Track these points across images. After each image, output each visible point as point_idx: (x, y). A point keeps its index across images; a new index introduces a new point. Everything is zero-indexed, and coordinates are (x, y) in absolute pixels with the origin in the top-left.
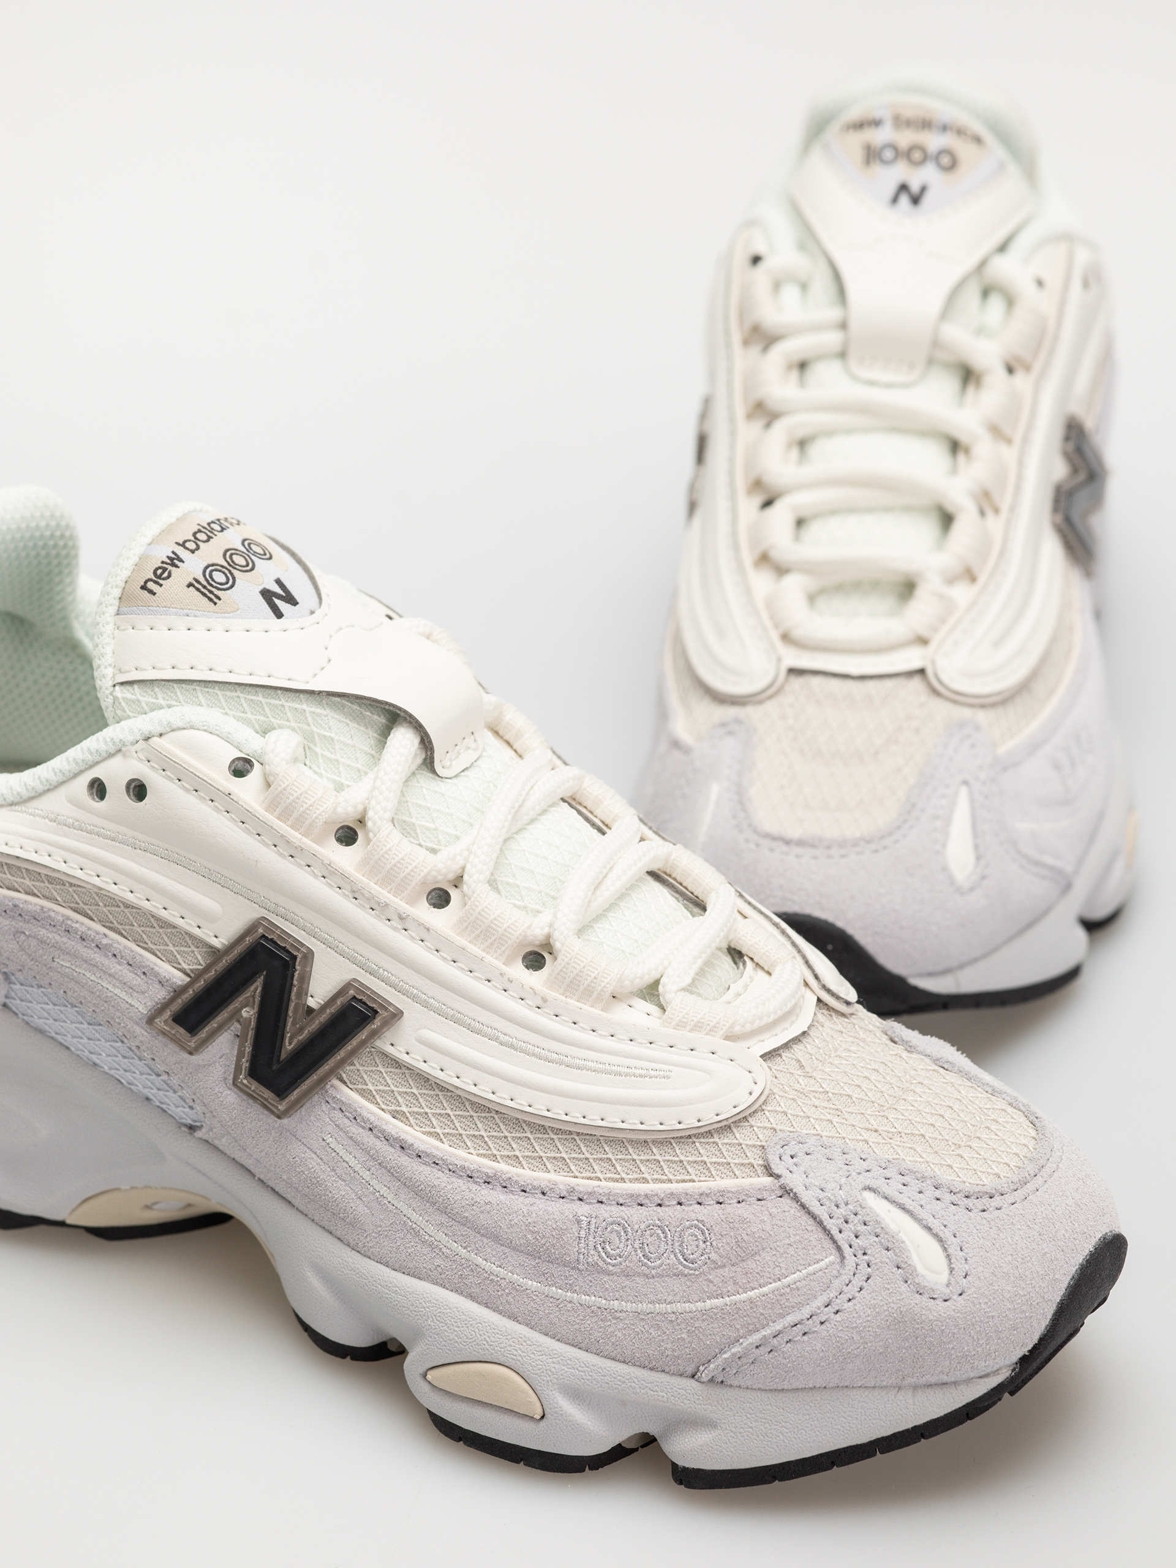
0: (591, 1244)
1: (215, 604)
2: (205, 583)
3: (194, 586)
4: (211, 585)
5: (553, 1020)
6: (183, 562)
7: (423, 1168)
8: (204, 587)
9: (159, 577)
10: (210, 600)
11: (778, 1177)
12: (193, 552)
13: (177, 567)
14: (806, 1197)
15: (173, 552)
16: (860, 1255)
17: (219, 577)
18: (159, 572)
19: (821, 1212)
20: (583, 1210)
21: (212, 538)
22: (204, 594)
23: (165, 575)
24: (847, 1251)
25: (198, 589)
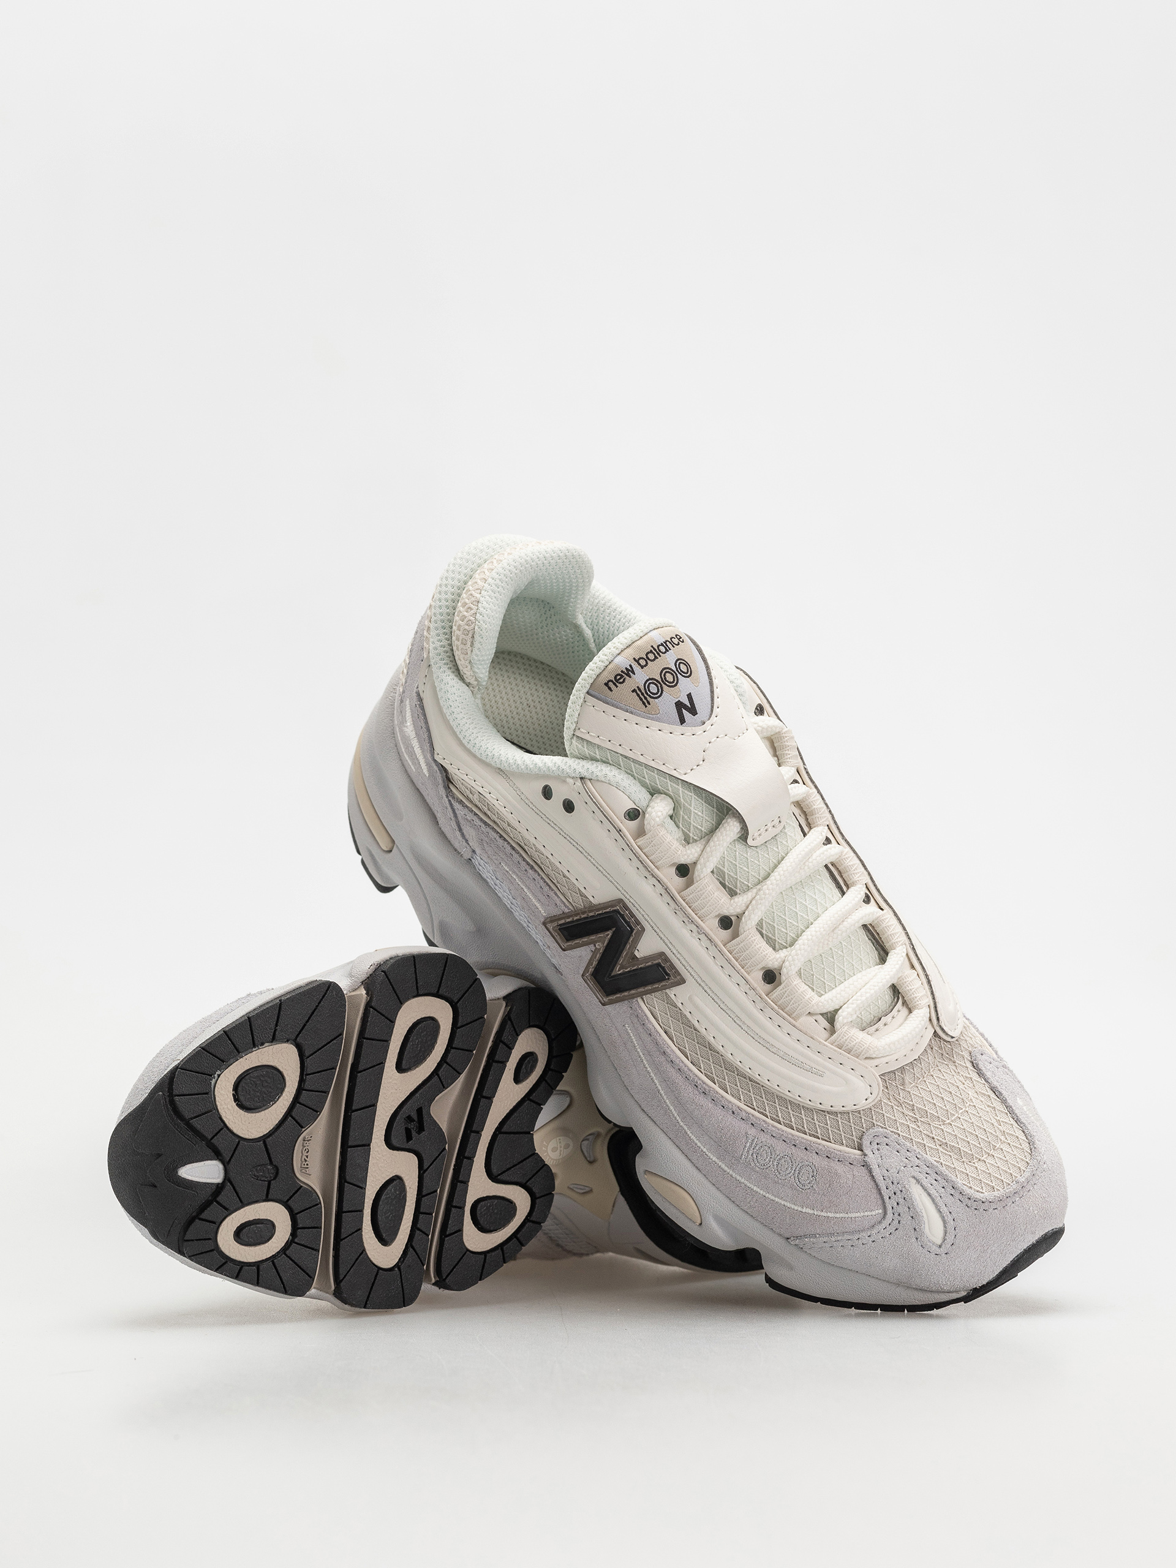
0: (751, 1152)
1: (646, 706)
2: (643, 691)
3: (637, 693)
4: (647, 694)
5: (767, 1020)
6: (634, 674)
7: (672, 1070)
8: (642, 694)
9: (617, 681)
10: (644, 703)
11: (865, 1155)
12: (642, 667)
13: (630, 677)
14: (877, 1172)
15: (631, 666)
16: (896, 1214)
17: (653, 688)
18: (618, 677)
19: (882, 1185)
20: (752, 1131)
21: (657, 658)
22: (641, 699)
23: (621, 680)
24: (889, 1211)
25: (638, 695)
